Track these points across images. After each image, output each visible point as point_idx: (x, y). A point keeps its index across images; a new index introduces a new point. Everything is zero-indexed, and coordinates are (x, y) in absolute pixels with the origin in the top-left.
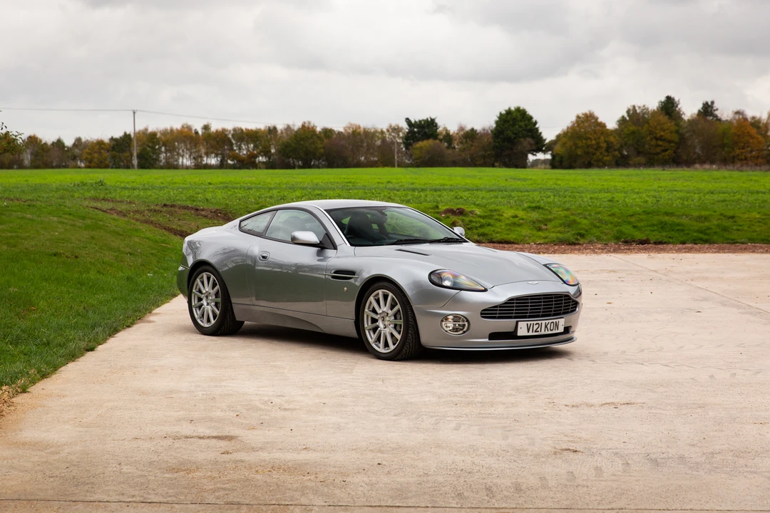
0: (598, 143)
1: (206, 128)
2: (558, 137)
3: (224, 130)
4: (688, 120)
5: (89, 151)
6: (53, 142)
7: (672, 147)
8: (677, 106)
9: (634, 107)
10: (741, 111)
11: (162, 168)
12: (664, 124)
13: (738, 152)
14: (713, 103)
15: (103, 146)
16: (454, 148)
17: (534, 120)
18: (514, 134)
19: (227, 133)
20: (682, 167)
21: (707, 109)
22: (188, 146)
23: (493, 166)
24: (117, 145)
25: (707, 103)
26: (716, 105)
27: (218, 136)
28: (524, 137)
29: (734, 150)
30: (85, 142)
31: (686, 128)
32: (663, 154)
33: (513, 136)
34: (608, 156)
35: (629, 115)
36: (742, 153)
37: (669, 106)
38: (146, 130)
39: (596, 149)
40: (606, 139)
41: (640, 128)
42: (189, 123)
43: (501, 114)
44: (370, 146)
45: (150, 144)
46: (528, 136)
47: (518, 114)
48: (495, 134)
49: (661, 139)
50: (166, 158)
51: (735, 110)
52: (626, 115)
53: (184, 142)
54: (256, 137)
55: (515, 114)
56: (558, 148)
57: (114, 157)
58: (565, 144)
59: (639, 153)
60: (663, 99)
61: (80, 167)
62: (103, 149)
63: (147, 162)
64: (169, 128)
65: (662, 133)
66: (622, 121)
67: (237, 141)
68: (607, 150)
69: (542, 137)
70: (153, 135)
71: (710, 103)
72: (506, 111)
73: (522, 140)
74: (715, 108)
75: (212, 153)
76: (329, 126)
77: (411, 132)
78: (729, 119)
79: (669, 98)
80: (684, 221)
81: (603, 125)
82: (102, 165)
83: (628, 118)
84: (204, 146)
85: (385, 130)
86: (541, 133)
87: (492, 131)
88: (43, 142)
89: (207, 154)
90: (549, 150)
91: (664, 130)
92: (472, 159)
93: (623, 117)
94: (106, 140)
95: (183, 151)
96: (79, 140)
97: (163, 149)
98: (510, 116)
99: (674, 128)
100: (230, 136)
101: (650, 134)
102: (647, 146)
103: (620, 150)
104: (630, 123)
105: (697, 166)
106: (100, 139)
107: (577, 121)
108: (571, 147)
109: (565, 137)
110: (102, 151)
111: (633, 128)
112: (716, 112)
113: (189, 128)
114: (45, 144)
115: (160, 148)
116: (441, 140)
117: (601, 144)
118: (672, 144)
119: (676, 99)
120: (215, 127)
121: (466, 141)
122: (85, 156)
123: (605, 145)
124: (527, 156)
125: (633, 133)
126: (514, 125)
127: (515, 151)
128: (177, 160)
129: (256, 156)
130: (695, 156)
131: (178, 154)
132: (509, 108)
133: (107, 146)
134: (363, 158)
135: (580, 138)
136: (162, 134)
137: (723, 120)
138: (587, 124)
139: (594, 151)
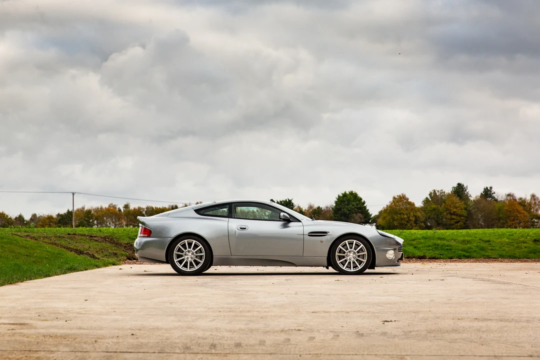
0: (409, 217)
1: (126, 206)
2: (380, 212)
3: (139, 208)
4: (474, 200)
5: (42, 224)
6: (16, 217)
7: (463, 219)
8: (466, 191)
9: (435, 191)
10: (512, 194)
12: (456, 203)
13: (510, 223)
14: (491, 188)
15: (52, 220)
17: (363, 201)
18: (348, 210)
19: (141, 210)
21: (487, 193)
22: (114, 220)
24: (62, 219)
25: (487, 188)
26: (493, 190)
27: (135, 212)
28: (356, 213)
29: (507, 222)
30: (39, 217)
31: (472, 205)
32: (456, 225)
33: (348, 212)
34: (417, 226)
35: (431, 197)
36: (513, 224)
37: (460, 190)
38: (83, 208)
39: (408, 222)
40: (415, 214)
41: (439, 206)
42: (114, 204)
43: (339, 196)
45: (86, 219)
46: (358, 212)
47: (352, 196)
48: (335, 211)
49: (454, 214)
51: (507, 193)
52: (429, 197)
53: (111, 217)
55: (349, 196)
56: (380, 221)
58: (385, 217)
59: (438, 224)
60: (455, 185)
62: (52, 222)
64: (100, 207)
65: (455, 210)
66: (426, 201)
68: (416, 222)
69: (369, 213)
70: (89, 212)
71: (489, 189)
72: (343, 194)
73: (355, 215)
74: (493, 192)
75: (131, 225)
78: (503, 199)
79: (459, 184)
80: (453, 243)
81: (412, 204)
83: (430, 199)
84: (125, 220)
86: (368, 210)
87: (333, 209)
88: (9, 217)
90: (374, 223)
91: (457, 208)
93: (427, 198)
94: (55, 216)
95: (110, 223)
96: (34, 215)
97: (95, 222)
98: (345, 198)
99: (463, 206)
100: (144, 213)
101: (447, 210)
102: (444, 220)
103: (425, 223)
104: (432, 203)
106: (50, 215)
107: (394, 201)
108: (390, 220)
109: (385, 213)
110: (51, 224)
111: (434, 206)
112: (494, 195)
113: (114, 207)
114: (10, 219)
115: (93, 221)
117: (411, 218)
118: (463, 218)
119: (465, 186)
120: (133, 206)
121: (314, 216)
123: (413, 219)
125: (434, 209)
126: (348, 205)
130: (479, 226)
131: (107, 226)
132: (345, 192)
133: (55, 220)
135: (396, 213)
136: (95, 211)
137: (499, 200)
138: (400, 203)
139: (406, 223)
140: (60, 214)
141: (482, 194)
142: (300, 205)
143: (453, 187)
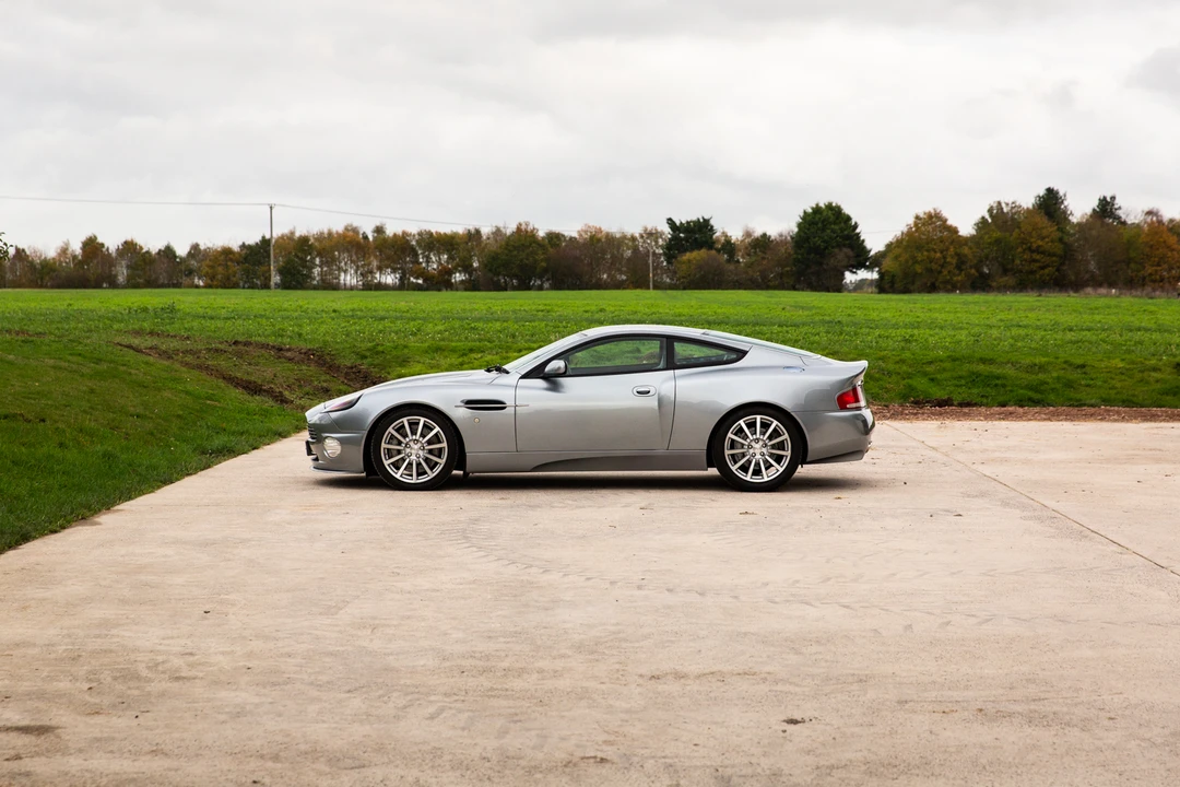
0: (945, 258)
1: (379, 230)
2: (889, 246)
3: (405, 234)
4: (1078, 223)
5: (211, 263)
6: (160, 250)
7: (1054, 262)
8: (1062, 202)
9: (999, 203)
10: (1155, 210)
11: (315, 288)
12: (1042, 228)
13: (1150, 270)
14: (1113, 198)
15: (231, 256)
16: (738, 261)
17: (853, 222)
18: (824, 242)
19: (409, 238)
20: (1066, 291)
21: (1106, 208)
22: (354, 257)
23: (794, 288)
24: (250, 254)
25: (1105, 198)
26: (1118, 202)
27: (396, 242)
28: (839, 246)
29: (1144, 267)
30: (205, 250)
31: (1075, 234)
32: (1042, 272)
33: (823, 245)
34: (959, 275)
35: (991, 216)
36: (1156, 271)
37: (1050, 203)
38: (292, 233)
39: (942, 266)
40: (958, 251)
41: (1008, 235)
42: (355, 225)
43: (805, 212)
44: (616, 259)
45: (299, 254)
46: (844, 245)
47: (830, 213)
48: (797, 242)
49: (1038, 250)
50: (322, 274)
51: (1147, 209)
52: (987, 216)
53: (348, 251)
54: (452, 245)
55: (825, 214)
56: (888, 264)
57: (247, 272)
58: (896, 258)
59: (1005, 271)
60: (1042, 192)
61: (197, 287)
62: (231, 260)
63: (295, 278)
64: (326, 231)
65: (1040, 243)
66: (982, 225)
67: (424, 250)
68: (959, 267)
69: (865, 247)
70: (304, 240)
71: (1108, 199)
72: (812, 208)
73: (836, 250)
74: (1116, 206)
75: (388, 267)
76: (556, 229)
77: (675, 238)
78: (1137, 222)
79: (1050, 191)
81: (954, 231)
82: (228, 284)
83: (990, 221)
84: (376, 257)
85: (637, 235)
86: (863, 241)
87: (792, 238)
88: (145, 250)
89: (380, 269)
90: (875, 266)
91: (1043, 239)
92: (764, 277)
93: (983, 218)
94: (235, 247)
95: (346, 264)
96: (195, 247)
97: (317, 261)
98: (818, 216)
99: (1056, 235)
100: (414, 243)
101: (1023, 243)
102: (1018, 262)
103: (978, 267)
104: (993, 228)
105: (1089, 290)
106: (226, 245)
107: (916, 224)
108: (907, 261)
109: (898, 247)
110: (229, 263)
111: (997, 234)
112: (1120, 213)
113: (355, 231)
114: (148, 252)
115: (313, 259)
116: (718, 251)
117: (950, 259)
118: (1054, 258)
119: (1061, 194)
120: (392, 230)
121: (755, 253)
122: (205, 269)
123: (955, 260)
124: (843, 275)
125: (998, 241)
126: (823, 230)
127: (825, 267)
128: (338, 278)
129: (450, 273)
130: (1087, 276)
131: (340, 269)
133: (237, 256)
134: (605, 276)
135: (919, 248)
136: (316, 239)
137: (1129, 222)
138: (930, 228)
139: (939, 268)
140: (247, 243)
141: (1094, 210)
142: (726, 230)
143: (1036, 194)
